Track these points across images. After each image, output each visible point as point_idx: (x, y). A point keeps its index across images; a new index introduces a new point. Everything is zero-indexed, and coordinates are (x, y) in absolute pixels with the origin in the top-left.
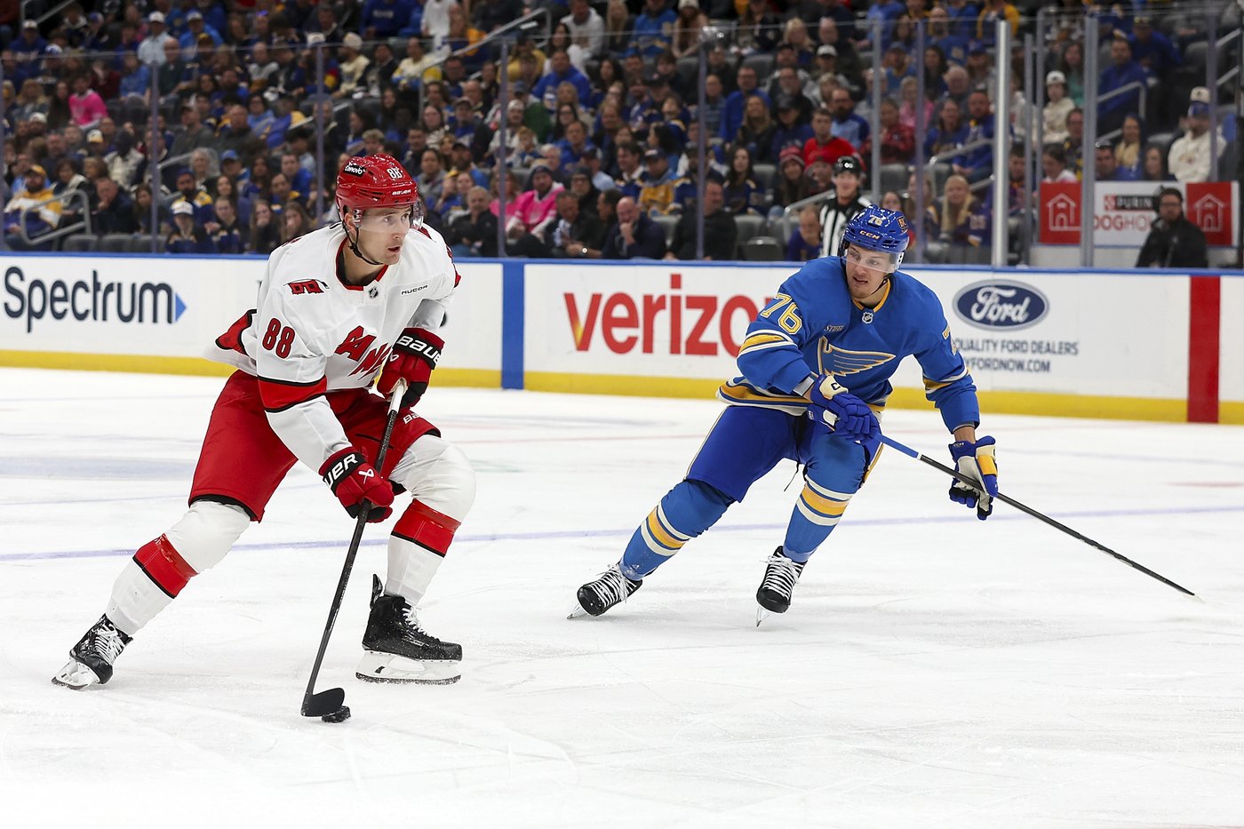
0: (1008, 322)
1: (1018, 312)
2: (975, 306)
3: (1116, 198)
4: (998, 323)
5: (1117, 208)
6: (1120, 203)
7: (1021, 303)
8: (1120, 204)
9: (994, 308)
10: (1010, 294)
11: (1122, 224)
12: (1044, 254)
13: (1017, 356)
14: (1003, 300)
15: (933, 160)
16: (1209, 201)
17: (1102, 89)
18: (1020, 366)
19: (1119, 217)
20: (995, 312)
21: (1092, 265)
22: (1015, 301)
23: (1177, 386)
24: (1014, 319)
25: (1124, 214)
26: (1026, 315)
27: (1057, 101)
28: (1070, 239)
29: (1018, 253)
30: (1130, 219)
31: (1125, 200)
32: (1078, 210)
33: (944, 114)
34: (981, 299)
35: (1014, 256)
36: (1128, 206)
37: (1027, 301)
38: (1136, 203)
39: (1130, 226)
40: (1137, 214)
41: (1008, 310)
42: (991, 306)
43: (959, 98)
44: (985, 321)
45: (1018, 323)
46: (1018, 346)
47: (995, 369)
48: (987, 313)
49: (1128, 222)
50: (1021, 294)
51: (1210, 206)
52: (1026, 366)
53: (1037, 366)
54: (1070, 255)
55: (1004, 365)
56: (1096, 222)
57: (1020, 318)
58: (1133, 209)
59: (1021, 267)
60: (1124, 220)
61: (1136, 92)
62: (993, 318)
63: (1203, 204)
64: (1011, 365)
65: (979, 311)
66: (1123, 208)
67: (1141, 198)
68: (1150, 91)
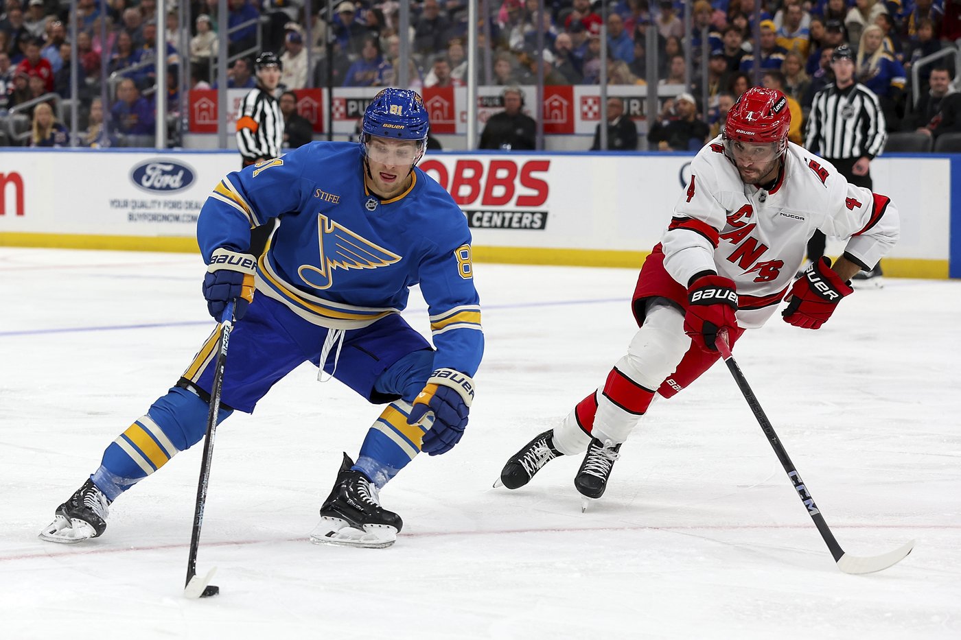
0: (168, 188)
1: (175, 181)
2: (144, 178)
4: (161, 189)
7: (177, 174)
9: (157, 179)
10: (169, 168)
12: (193, 140)
13: (175, 212)
14: (164, 173)
15: (114, 75)
17: (231, 23)
18: (177, 218)
20: (159, 181)
21: (226, 146)
22: (173, 173)
24: (173, 185)
26: (181, 184)
27: (204, 33)
28: (211, 129)
29: (175, 139)
32: (215, 110)
33: (121, 43)
34: (149, 171)
35: (171, 142)
37: (181, 173)
41: (168, 180)
42: (156, 176)
43: (131, 31)
44: (152, 187)
45: (175, 189)
46: (175, 205)
47: (160, 220)
48: (153, 182)
50: (177, 168)
51: (307, 105)
52: (181, 218)
53: (190, 219)
54: (211, 140)
55: (166, 218)
56: (228, 118)
57: (177, 185)
59: (176, 149)
61: (254, 27)
62: (157, 185)
63: (303, 104)
64: (171, 218)
65: (148, 179)
68: (264, 26)
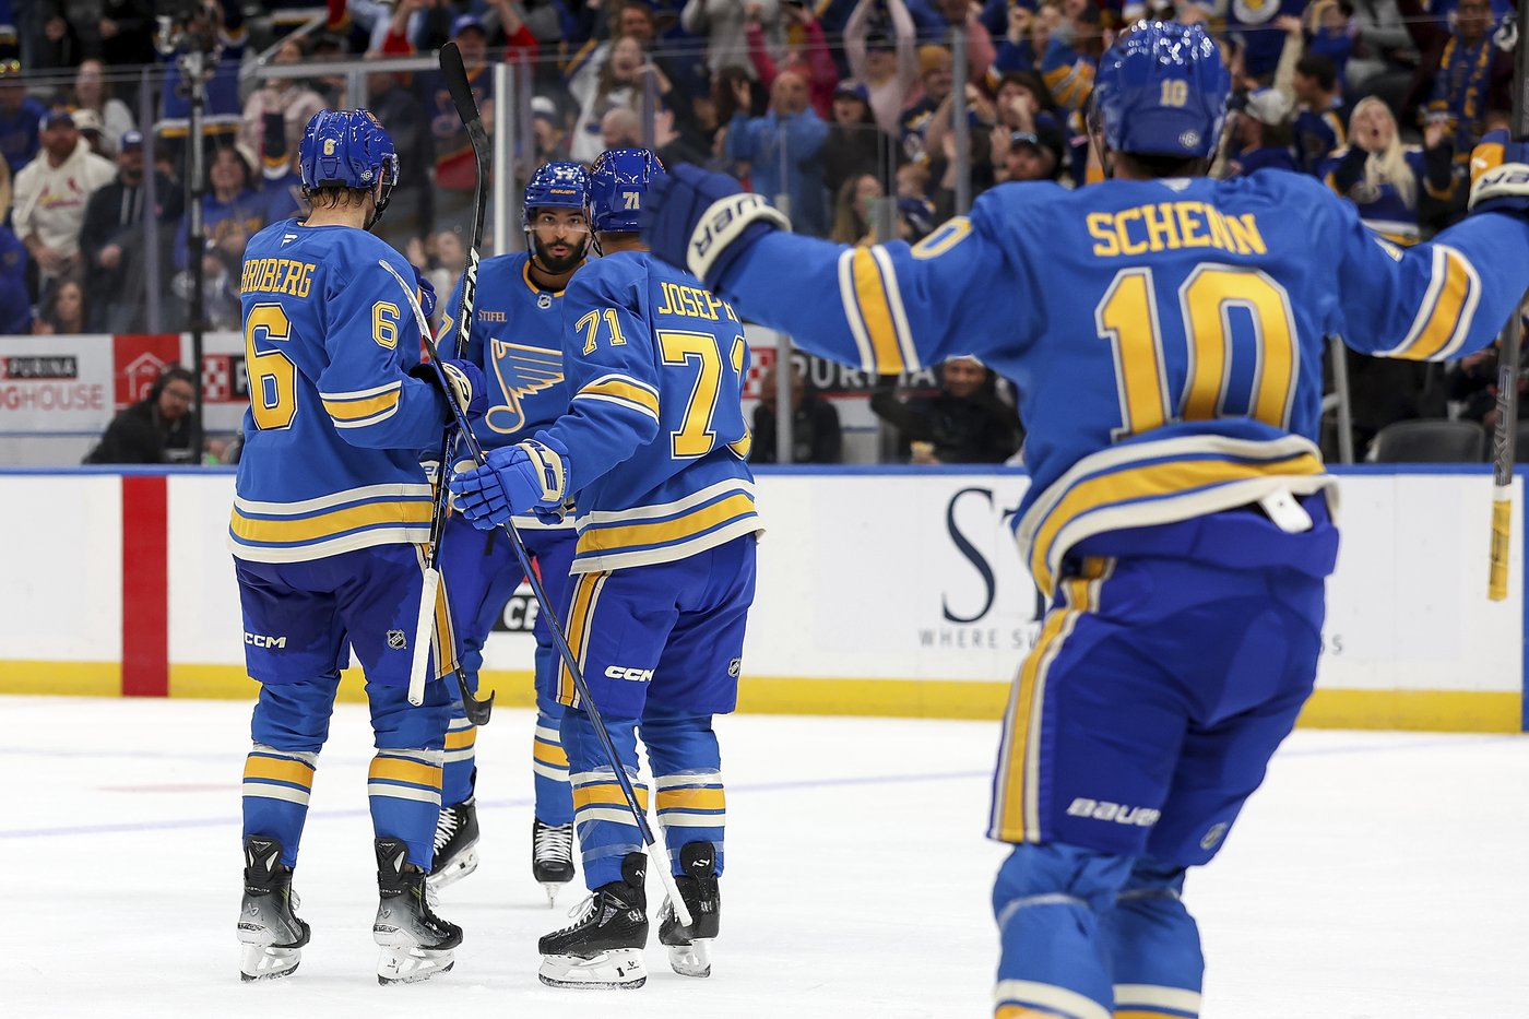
3: (8, 361)
5: (10, 376)
6: (14, 367)
8: (14, 369)
11: (17, 399)
16: (147, 363)
19: (12, 389)
23: (106, 643)
25: (20, 384)
30: (29, 392)
31: (21, 364)
36: (26, 372)
38: (38, 368)
39: (30, 403)
40: (39, 384)
49: (26, 397)
51: (149, 370)
58: (33, 376)
60: (20, 394)
63: (138, 368)
66: (19, 376)
67: (45, 360)
